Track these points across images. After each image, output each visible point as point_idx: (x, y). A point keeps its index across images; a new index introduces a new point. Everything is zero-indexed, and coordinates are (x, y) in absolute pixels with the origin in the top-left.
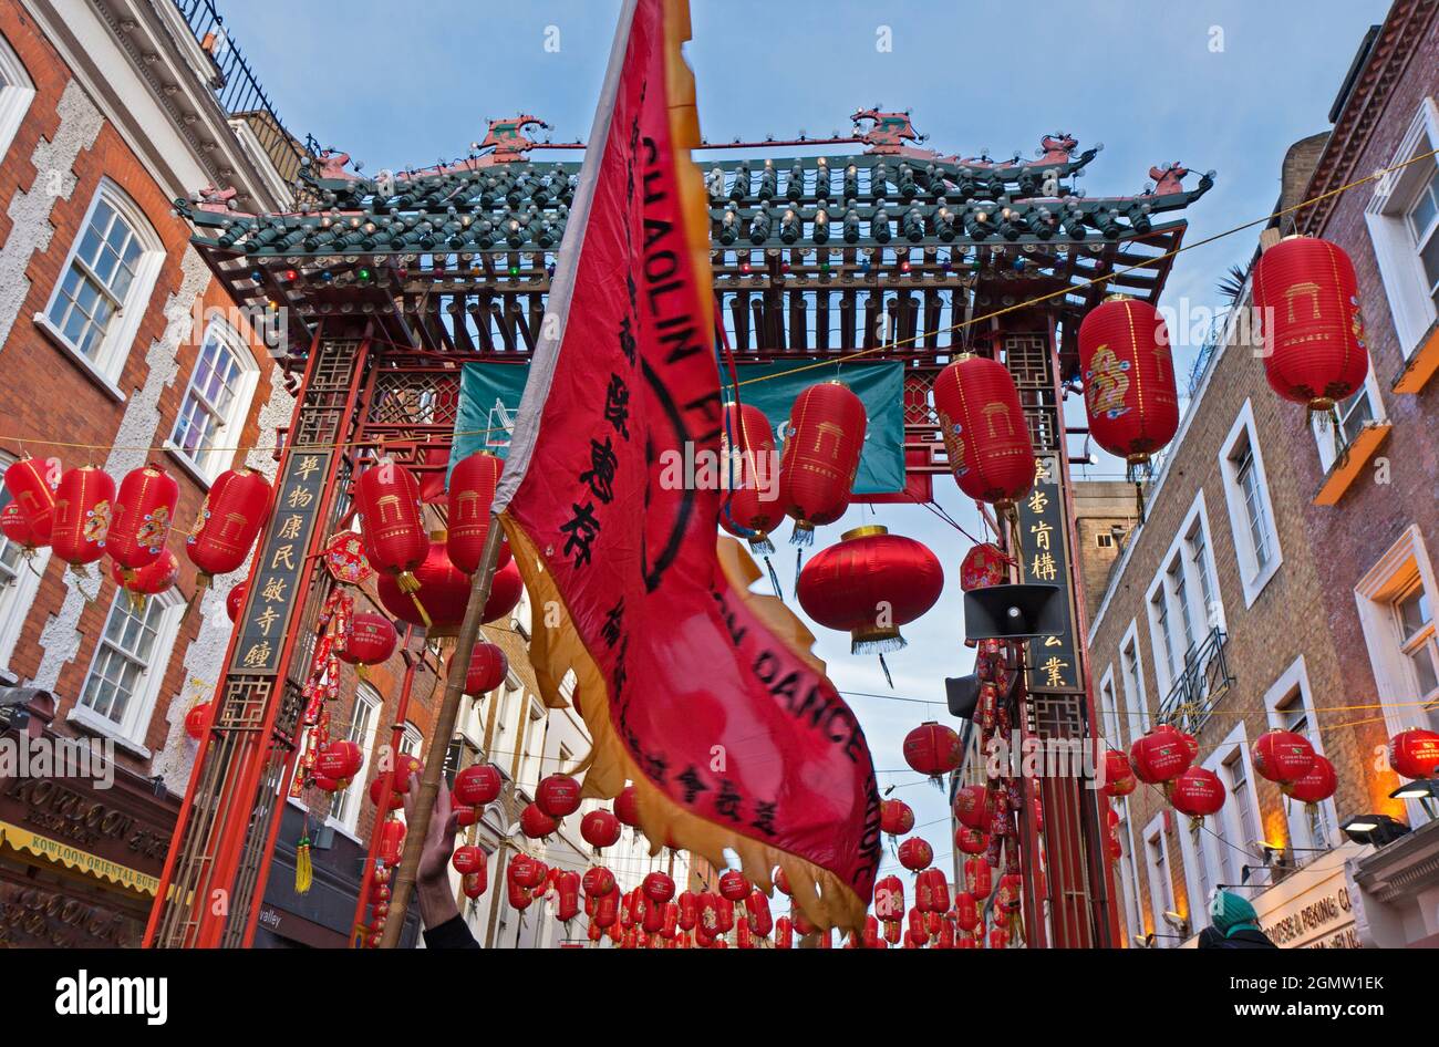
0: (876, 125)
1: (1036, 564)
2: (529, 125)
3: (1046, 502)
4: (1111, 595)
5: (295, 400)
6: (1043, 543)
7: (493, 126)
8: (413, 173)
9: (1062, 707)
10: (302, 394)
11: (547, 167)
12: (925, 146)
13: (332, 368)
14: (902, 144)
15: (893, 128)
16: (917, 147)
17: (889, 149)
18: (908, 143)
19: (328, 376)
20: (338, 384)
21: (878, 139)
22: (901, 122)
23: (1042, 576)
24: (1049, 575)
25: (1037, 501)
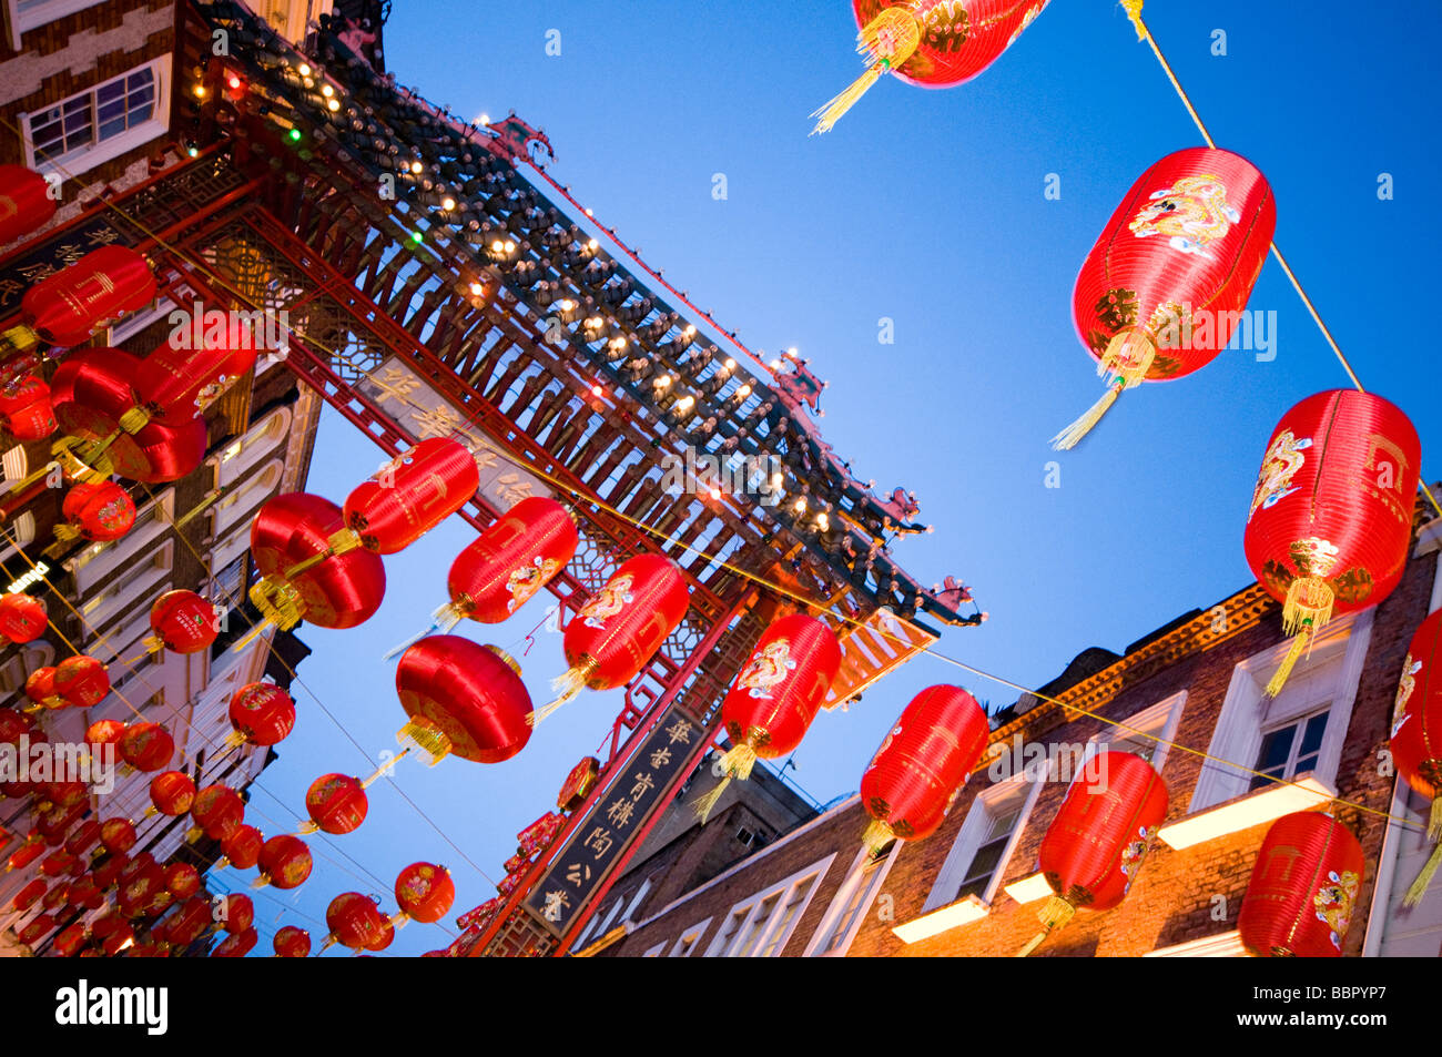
0: (794, 373)
1: (617, 806)
2: (541, 144)
3: (667, 762)
4: (711, 883)
5: (147, 177)
6: (637, 793)
7: (513, 120)
8: (415, 97)
9: (536, 938)
10: (157, 177)
11: (523, 184)
12: (815, 420)
13: (203, 181)
14: (801, 404)
15: (804, 386)
16: (810, 415)
17: (787, 399)
18: (806, 406)
19: (193, 183)
20: (195, 196)
21: (788, 384)
22: (813, 387)
23: (613, 818)
24: (619, 822)
25: (661, 756)
